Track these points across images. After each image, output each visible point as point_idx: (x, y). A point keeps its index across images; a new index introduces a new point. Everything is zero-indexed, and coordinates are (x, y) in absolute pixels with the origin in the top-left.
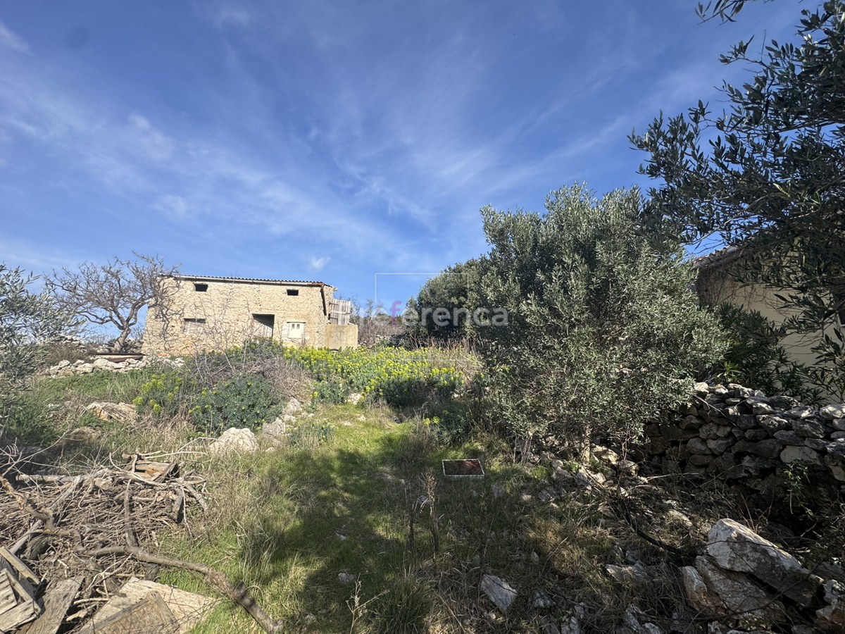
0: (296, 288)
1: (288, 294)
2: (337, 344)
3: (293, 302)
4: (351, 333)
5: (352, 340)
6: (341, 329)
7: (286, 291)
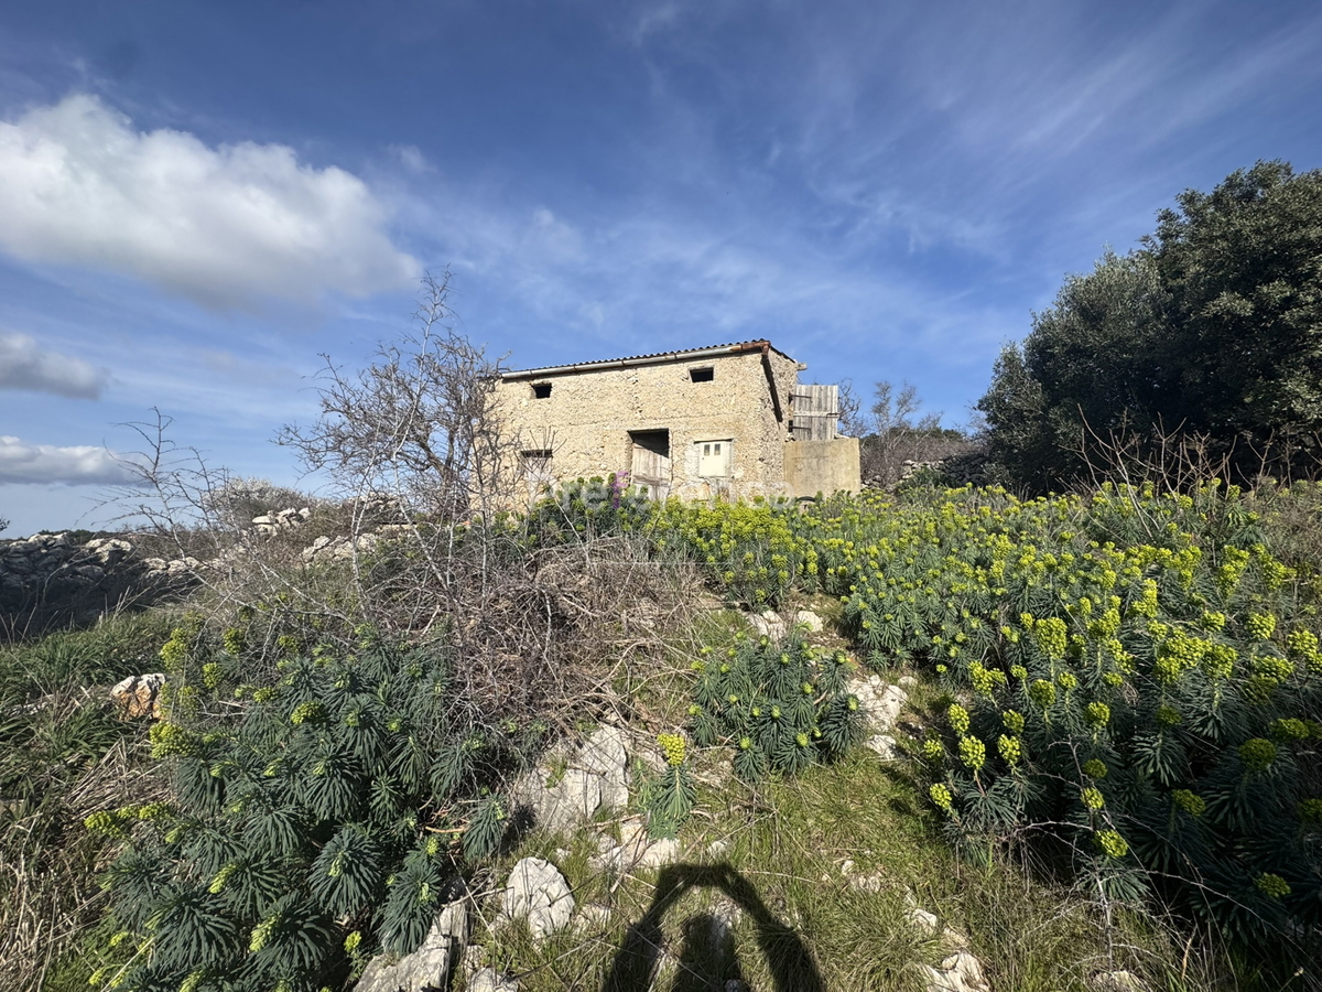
0: (708, 363)
1: (694, 381)
2: (812, 485)
3: (704, 395)
4: (843, 458)
5: (847, 473)
6: (819, 451)
7: (688, 374)
